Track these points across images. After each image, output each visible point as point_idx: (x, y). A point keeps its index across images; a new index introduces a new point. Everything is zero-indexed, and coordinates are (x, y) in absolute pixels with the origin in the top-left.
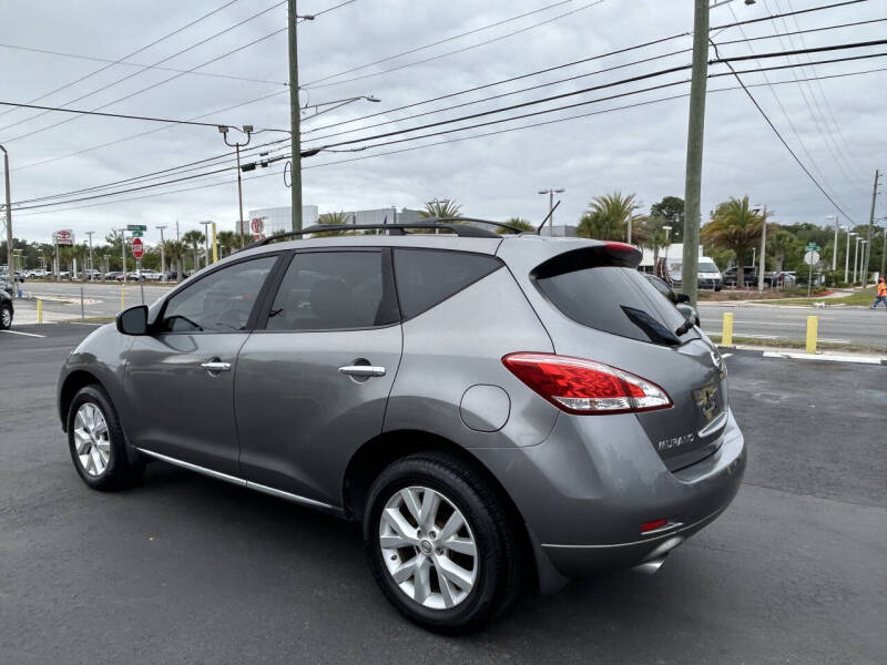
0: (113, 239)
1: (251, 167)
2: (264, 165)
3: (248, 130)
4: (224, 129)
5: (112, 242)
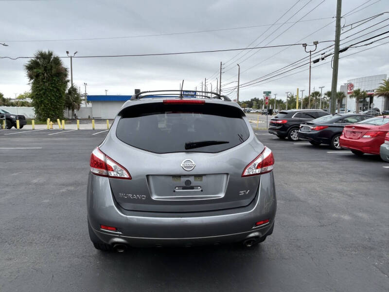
0: (290, 96)
1: (317, 61)
2: (323, 59)
3: (316, 43)
4: (305, 45)
5: (289, 98)
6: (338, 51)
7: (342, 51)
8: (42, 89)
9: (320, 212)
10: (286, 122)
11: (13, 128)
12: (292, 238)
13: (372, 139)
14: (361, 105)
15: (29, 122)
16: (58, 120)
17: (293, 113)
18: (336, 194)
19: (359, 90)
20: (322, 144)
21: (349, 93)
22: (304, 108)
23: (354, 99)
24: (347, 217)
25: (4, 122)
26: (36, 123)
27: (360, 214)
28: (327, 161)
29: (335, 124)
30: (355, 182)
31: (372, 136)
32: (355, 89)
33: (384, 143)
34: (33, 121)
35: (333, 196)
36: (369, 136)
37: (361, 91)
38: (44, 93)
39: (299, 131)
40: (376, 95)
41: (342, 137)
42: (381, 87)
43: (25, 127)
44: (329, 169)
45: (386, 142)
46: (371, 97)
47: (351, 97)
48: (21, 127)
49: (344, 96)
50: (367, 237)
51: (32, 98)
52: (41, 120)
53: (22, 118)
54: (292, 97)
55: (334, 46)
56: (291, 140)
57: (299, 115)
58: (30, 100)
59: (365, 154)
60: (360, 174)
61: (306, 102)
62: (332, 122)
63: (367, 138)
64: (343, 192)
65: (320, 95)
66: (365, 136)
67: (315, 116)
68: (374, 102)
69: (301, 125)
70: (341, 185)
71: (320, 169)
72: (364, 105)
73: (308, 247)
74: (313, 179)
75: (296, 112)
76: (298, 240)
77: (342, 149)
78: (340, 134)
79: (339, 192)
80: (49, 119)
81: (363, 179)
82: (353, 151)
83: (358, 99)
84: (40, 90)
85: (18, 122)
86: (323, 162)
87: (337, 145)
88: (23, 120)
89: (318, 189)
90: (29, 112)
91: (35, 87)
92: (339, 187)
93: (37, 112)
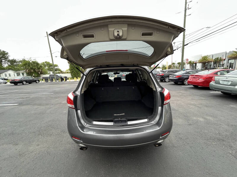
1: (175, 50)
2: (177, 49)
3: (174, 43)
6: (184, 45)
7: (185, 45)
8: (73, 67)
9: (187, 116)
10: (163, 75)
11: (63, 81)
12: (176, 133)
13: (204, 80)
14: (191, 67)
15: (68, 79)
16: (78, 78)
17: (166, 71)
18: (191, 106)
19: (191, 61)
20: (179, 83)
21: (187, 63)
22: (168, 69)
23: (189, 65)
24: (201, 119)
25: (60, 79)
26: (71, 79)
27: (208, 118)
28: (183, 90)
29: (185, 75)
30: (199, 100)
31: (204, 79)
32: (189, 61)
33: (211, 82)
34: (70, 79)
35: (190, 108)
36: (202, 79)
37: (192, 61)
38: (74, 68)
39: (169, 78)
40: (198, 63)
41: (189, 80)
42: (200, 59)
43: (67, 81)
44: (185, 94)
45: (212, 81)
46: (196, 64)
47: (187, 64)
48: (66, 80)
49: (185, 64)
50: (217, 132)
51: (70, 70)
52: (73, 78)
53: (66, 77)
54: (164, 65)
55: (182, 44)
56: (165, 82)
57: (169, 72)
58: (69, 71)
59: (199, 87)
60: (200, 96)
61: (170, 67)
62: (183, 74)
63: (201, 80)
64: (195, 105)
65: (175, 64)
66: (200, 79)
67: (175, 72)
68: (197, 65)
69: (170, 76)
70: (193, 101)
71: (180, 94)
72: (193, 67)
73: (186, 139)
74: (179, 99)
75: (167, 71)
76: (179, 134)
77: (188, 85)
78: (188, 78)
79: (193, 105)
80: (75, 77)
81: (202, 98)
82: (193, 85)
83: (190, 65)
84: (72, 67)
85: (64, 79)
86: (182, 91)
87: (186, 83)
88: (66, 78)
89: (182, 104)
90: (69, 75)
91: (71, 67)
92: (192, 103)
93: (72, 75)
